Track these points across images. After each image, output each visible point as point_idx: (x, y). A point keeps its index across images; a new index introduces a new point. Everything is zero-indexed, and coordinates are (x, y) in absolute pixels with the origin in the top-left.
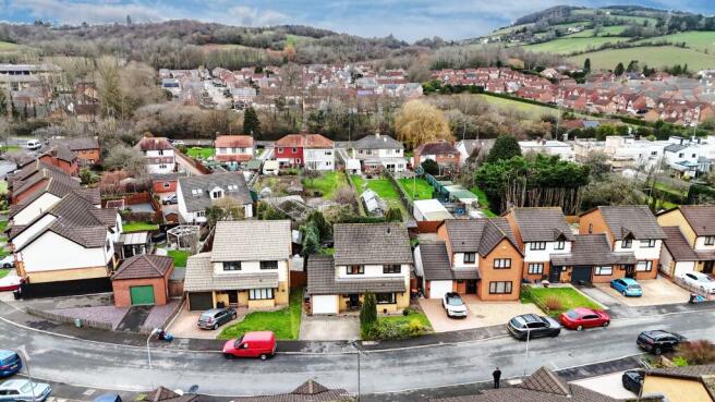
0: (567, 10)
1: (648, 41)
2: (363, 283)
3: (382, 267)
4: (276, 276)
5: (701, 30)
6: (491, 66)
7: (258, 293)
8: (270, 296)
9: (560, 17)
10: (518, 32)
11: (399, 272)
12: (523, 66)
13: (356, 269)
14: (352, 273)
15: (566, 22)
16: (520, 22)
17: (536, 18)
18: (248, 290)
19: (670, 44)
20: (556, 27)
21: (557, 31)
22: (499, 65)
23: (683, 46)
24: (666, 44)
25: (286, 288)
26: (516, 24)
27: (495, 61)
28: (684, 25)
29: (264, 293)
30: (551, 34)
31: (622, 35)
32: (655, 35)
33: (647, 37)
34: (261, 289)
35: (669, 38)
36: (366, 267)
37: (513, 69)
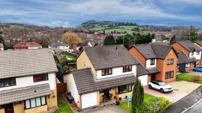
0: (94, 21)
1: (115, 27)
2: (113, 80)
3: (122, 68)
4: (48, 86)
5: (125, 25)
6: (80, 32)
7: (33, 102)
8: (44, 103)
9: (93, 22)
10: (83, 26)
11: (131, 71)
12: (88, 32)
13: (106, 71)
14: (105, 75)
15: (94, 24)
16: (82, 24)
17: (87, 23)
18: (24, 101)
19: (120, 28)
20: (92, 25)
21: (93, 26)
22: (82, 32)
23: (123, 28)
24: (119, 28)
25: (56, 94)
26: (82, 25)
27: (81, 31)
28: (121, 24)
29: (38, 101)
30: (92, 26)
31: (108, 27)
32: (116, 26)
33: (114, 27)
34: (35, 98)
35: (120, 27)
36: (113, 69)
37: (86, 32)
